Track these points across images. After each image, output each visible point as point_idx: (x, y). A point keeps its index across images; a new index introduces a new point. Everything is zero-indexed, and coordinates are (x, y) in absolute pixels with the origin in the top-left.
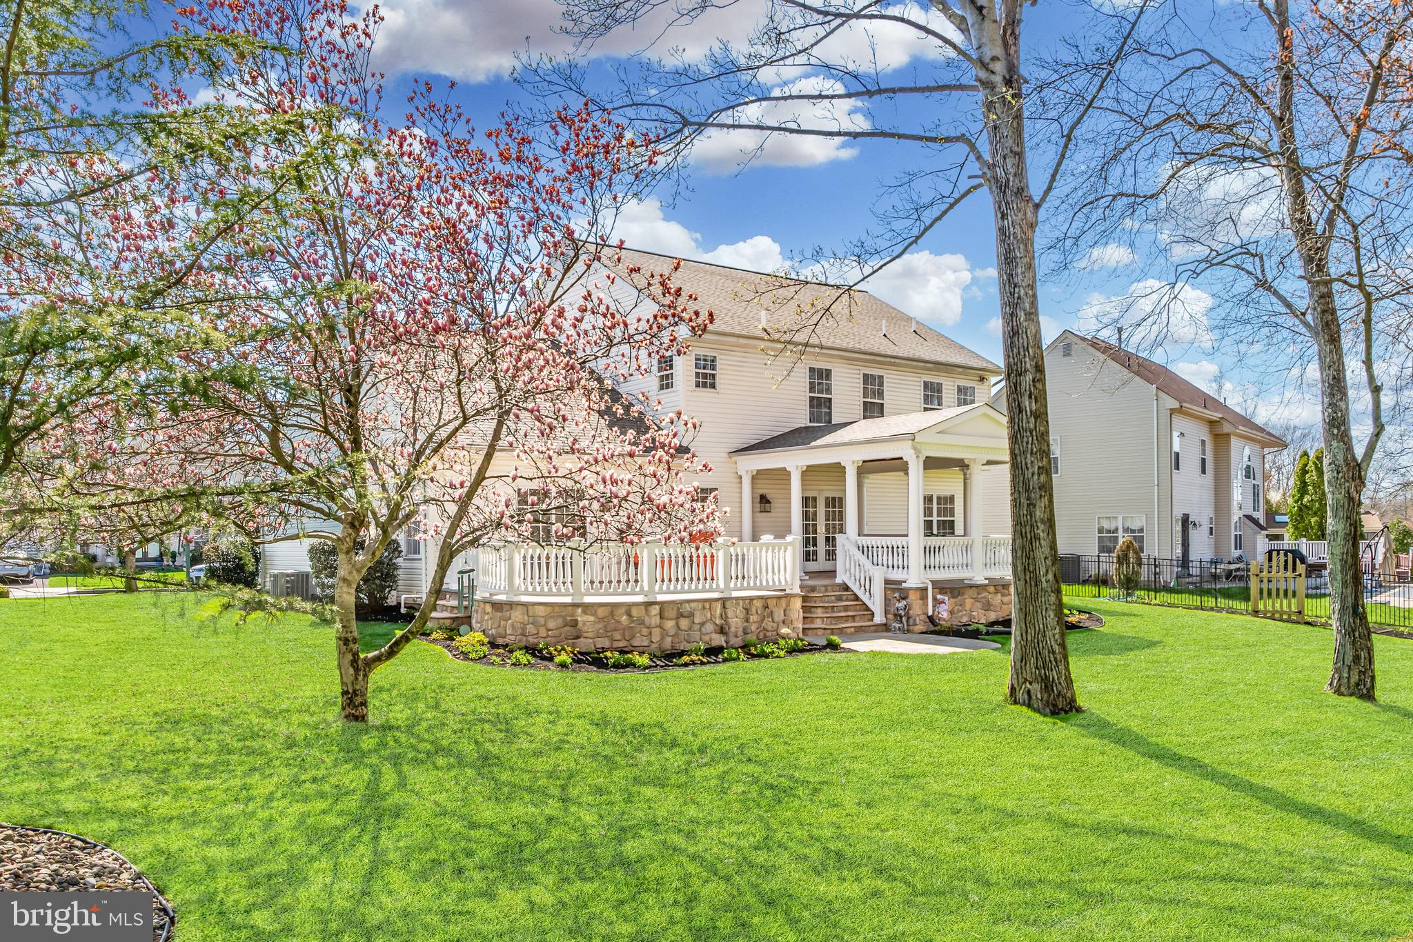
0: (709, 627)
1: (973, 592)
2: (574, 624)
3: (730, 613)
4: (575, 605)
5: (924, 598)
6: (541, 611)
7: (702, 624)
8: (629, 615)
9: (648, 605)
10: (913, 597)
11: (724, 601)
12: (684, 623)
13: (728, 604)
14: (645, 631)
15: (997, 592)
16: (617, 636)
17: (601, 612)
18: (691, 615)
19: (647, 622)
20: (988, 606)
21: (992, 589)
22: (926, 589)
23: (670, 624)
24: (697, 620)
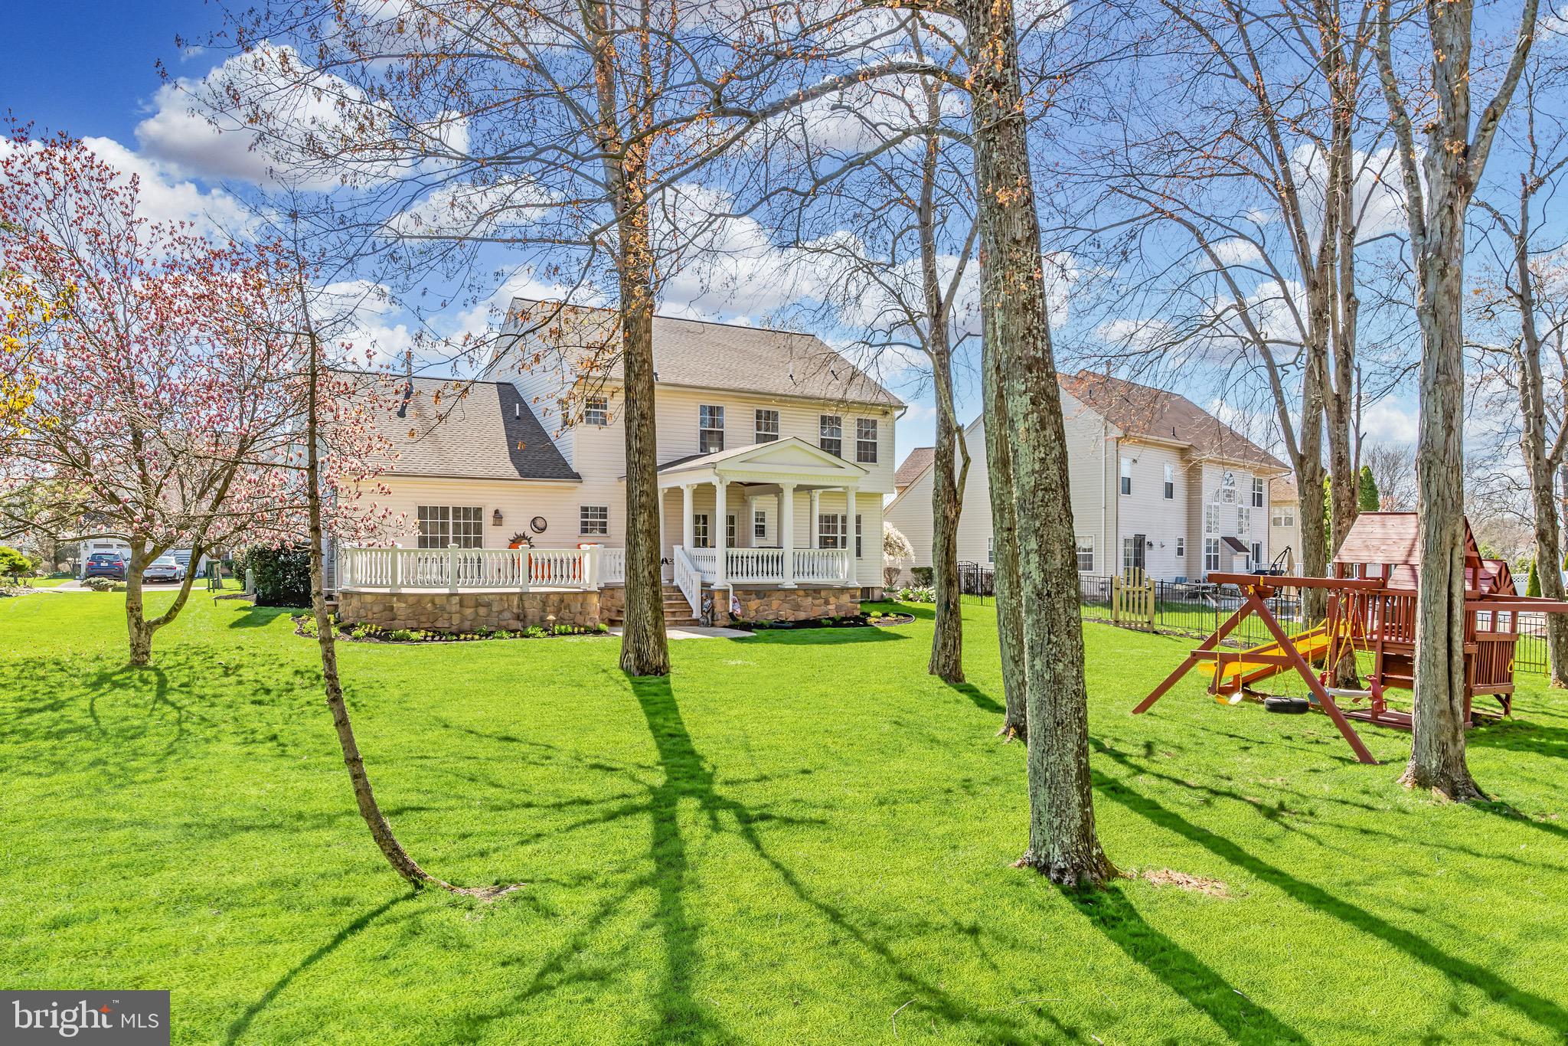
0: (507, 615)
1: (781, 595)
2: (392, 608)
3: (527, 604)
4: (392, 595)
5: (726, 597)
6: (369, 599)
7: (500, 612)
8: (434, 603)
9: (452, 595)
10: (717, 597)
11: (521, 595)
12: (482, 611)
13: (525, 597)
14: (446, 616)
15: (807, 595)
16: (423, 619)
17: (411, 600)
18: (488, 605)
19: (448, 608)
20: (797, 607)
21: (801, 593)
22: (728, 591)
23: (469, 612)
24: (494, 609)
